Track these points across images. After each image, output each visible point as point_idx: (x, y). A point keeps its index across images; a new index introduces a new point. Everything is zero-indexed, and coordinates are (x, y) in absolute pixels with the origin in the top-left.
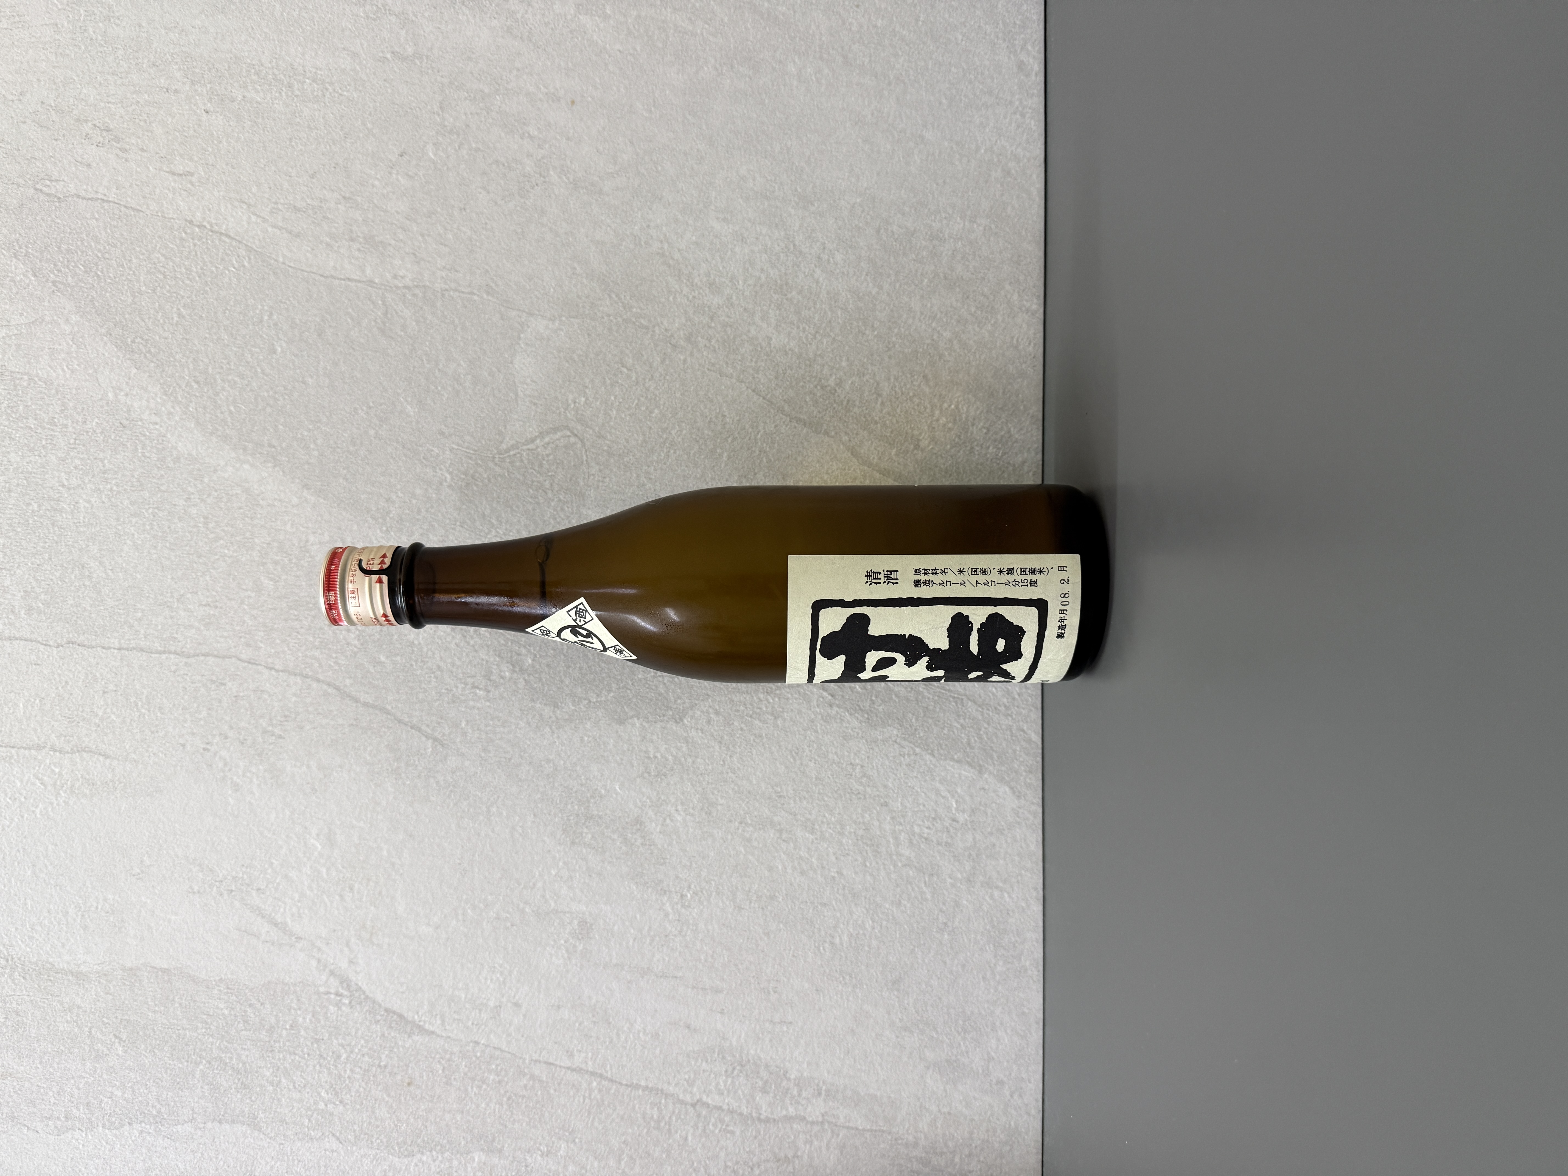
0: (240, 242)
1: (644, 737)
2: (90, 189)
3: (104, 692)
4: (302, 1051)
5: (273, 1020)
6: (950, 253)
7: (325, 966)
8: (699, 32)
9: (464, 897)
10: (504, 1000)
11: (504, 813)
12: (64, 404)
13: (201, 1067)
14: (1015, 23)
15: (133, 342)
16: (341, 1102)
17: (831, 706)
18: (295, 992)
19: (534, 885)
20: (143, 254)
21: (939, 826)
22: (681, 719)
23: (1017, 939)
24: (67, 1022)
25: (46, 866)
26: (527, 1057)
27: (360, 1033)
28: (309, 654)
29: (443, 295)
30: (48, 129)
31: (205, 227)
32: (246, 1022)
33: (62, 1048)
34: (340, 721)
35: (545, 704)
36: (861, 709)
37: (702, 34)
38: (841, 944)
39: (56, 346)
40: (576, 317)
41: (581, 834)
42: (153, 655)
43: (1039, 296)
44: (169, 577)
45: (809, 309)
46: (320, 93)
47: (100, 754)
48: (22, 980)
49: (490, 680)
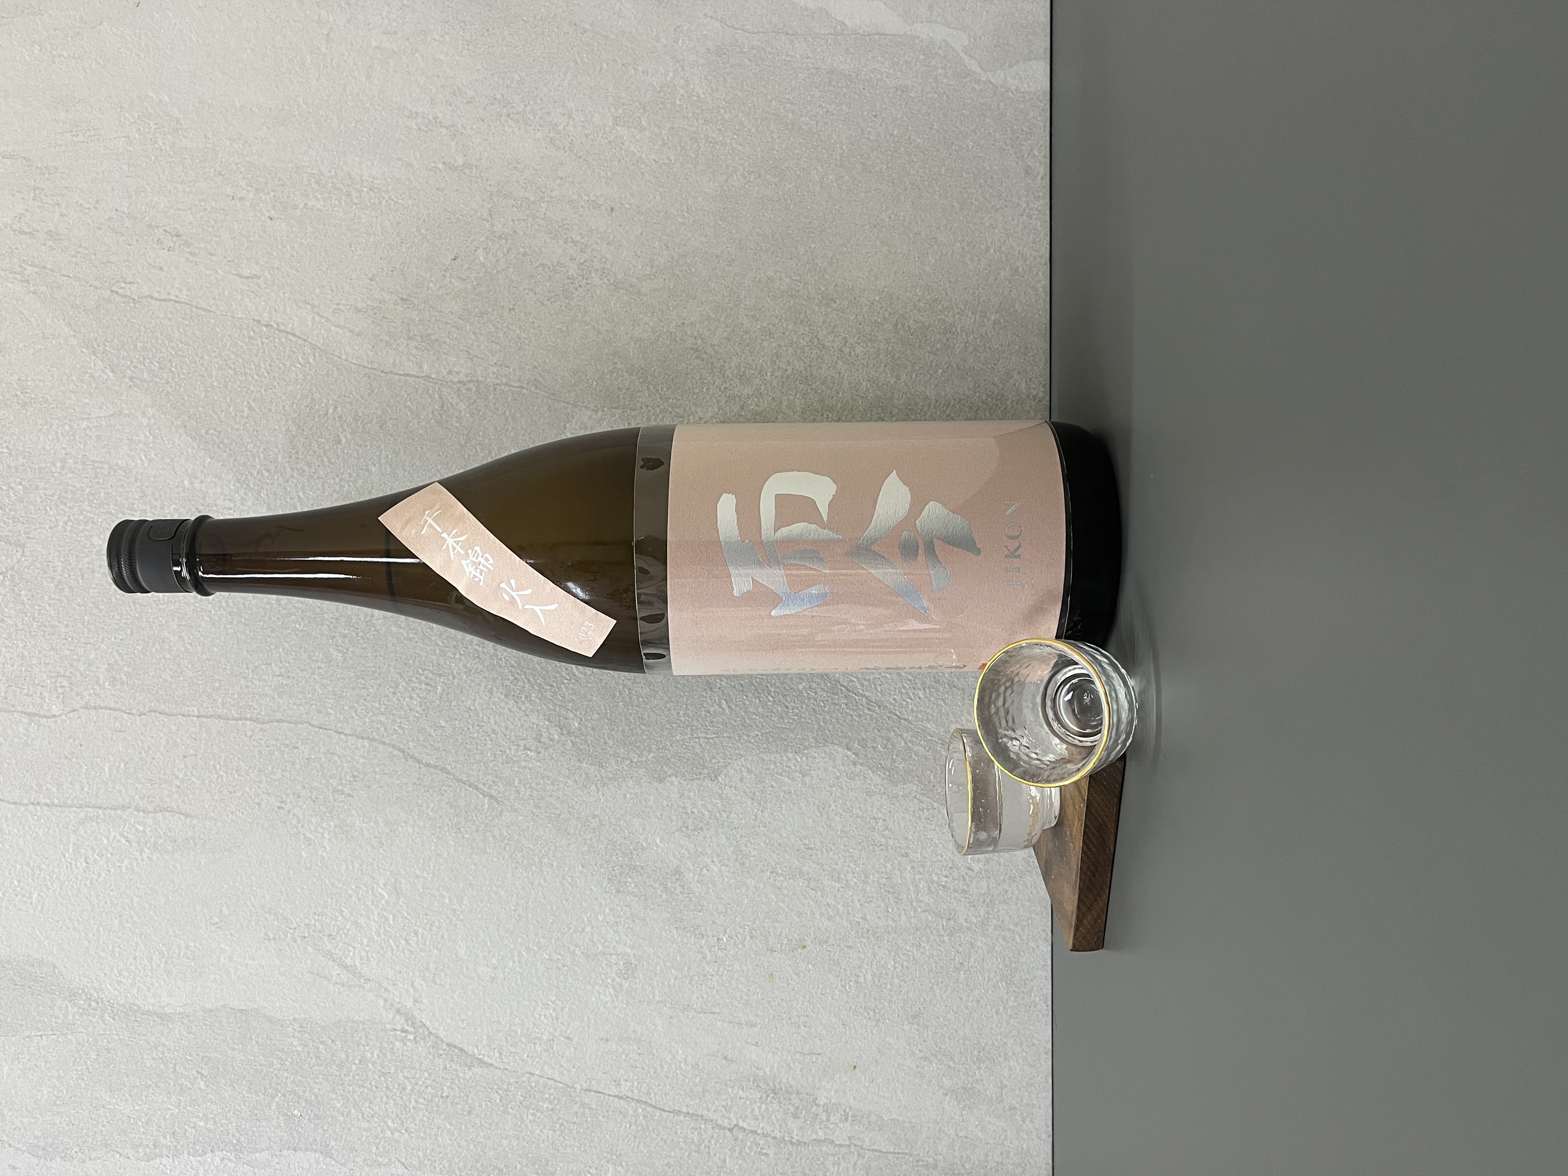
0: (305, 340)
1: (682, 795)
2: (162, 290)
3: (185, 757)
4: (370, 1084)
5: (343, 1056)
6: (962, 345)
7: (392, 1005)
8: (728, 142)
9: (520, 940)
10: (557, 1034)
11: (555, 864)
12: (143, 492)
13: (277, 1100)
14: (1022, 130)
15: (207, 433)
16: (406, 1130)
17: (855, 764)
18: (364, 1029)
19: (583, 929)
20: (214, 351)
21: (956, 875)
22: (716, 778)
23: (1028, 976)
24: (153, 1058)
25: (132, 917)
26: (578, 1087)
27: (424, 1067)
28: (374, 719)
29: (495, 389)
30: (122, 234)
31: (272, 326)
32: (319, 1058)
33: (149, 1082)
34: (405, 781)
35: (591, 764)
36: (883, 768)
37: (731, 143)
38: (865, 982)
39: (134, 438)
40: (617, 408)
41: (625, 883)
42: (230, 722)
43: (1046, 384)
44: (245, 650)
45: (832, 398)
46: (377, 201)
47: (181, 813)
48: (112, 1021)
49: (540, 742)
